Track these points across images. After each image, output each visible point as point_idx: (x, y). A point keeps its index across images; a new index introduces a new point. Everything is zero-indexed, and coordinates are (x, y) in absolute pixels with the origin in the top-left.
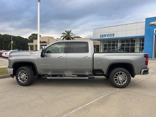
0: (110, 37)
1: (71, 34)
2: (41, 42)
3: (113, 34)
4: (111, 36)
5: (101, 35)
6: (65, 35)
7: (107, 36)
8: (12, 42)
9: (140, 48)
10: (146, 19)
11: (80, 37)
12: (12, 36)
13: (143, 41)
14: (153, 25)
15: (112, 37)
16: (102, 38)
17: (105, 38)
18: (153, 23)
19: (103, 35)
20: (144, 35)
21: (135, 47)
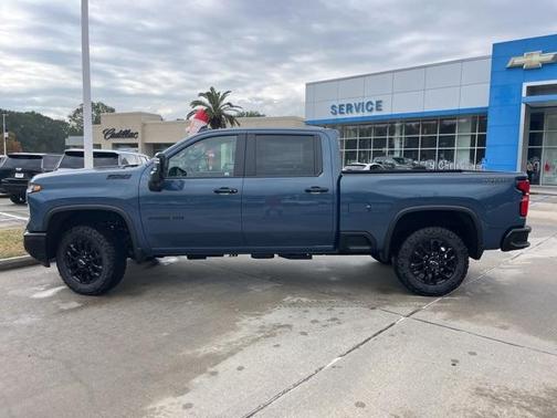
0: (366, 114)
2: (116, 132)
3: (379, 104)
4: (371, 110)
5: (333, 107)
7: (357, 111)
8: (6, 135)
9: (472, 152)
10: (494, 45)
11: (259, 116)
12: (5, 112)
13: (483, 127)
14: (520, 67)
15: (375, 113)
16: (339, 116)
17: (350, 116)
18: (517, 61)
19: (341, 106)
20: (487, 105)
21: (456, 148)
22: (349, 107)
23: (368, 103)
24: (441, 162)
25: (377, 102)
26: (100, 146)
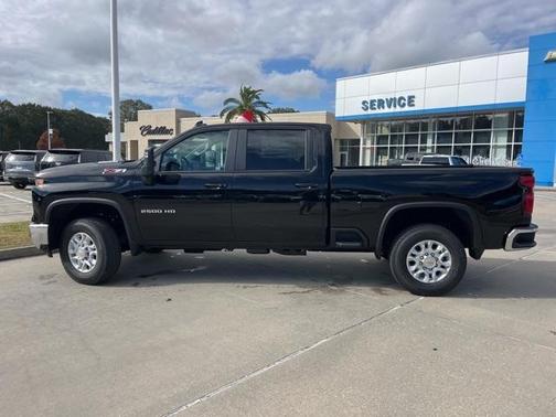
0: (398, 109)
1: (255, 100)
2: (153, 128)
4: (403, 105)
8: (51, 131)
9: (509, 147)
10: (532, 39)
11: (293, 112)
12: (50, 109)
13: (520, 122)
15: (407, 108)
16: (370, 112)
17: (381, 111)
19: (372, 102)
20: (524, 100)
21: (491, 144)
22: (381, 103)
23: (400, 98)
24: (476, 158)
25: (410, 97)
26: (137, 142)
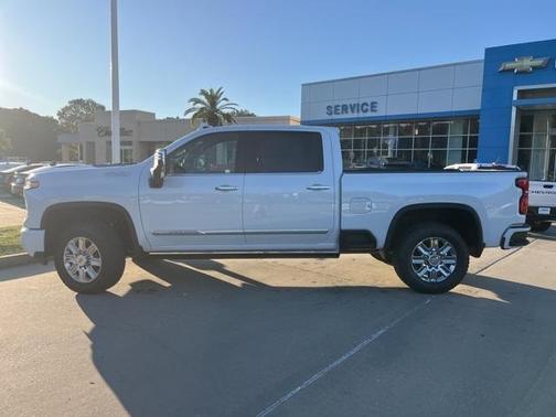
0: (361, 115)
1: (224, 102)
3: (373, 105)
5: (329, 107)
6: (200, 106)
7: (353, 112)
9: (464, 152)
10: (489, 51)
13: (475, 129)
14: (511, 71)
15: (369, 114)
16: (334, 117)
17: (344, 116)
18: (509, 65)
19: (336, 106)
20: (479, 108)
21: (448, 149)
22: (345, 108)
23: (364, 104)
25: (372, 103)
26: (94, 143)
